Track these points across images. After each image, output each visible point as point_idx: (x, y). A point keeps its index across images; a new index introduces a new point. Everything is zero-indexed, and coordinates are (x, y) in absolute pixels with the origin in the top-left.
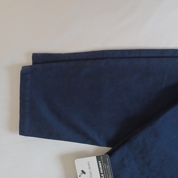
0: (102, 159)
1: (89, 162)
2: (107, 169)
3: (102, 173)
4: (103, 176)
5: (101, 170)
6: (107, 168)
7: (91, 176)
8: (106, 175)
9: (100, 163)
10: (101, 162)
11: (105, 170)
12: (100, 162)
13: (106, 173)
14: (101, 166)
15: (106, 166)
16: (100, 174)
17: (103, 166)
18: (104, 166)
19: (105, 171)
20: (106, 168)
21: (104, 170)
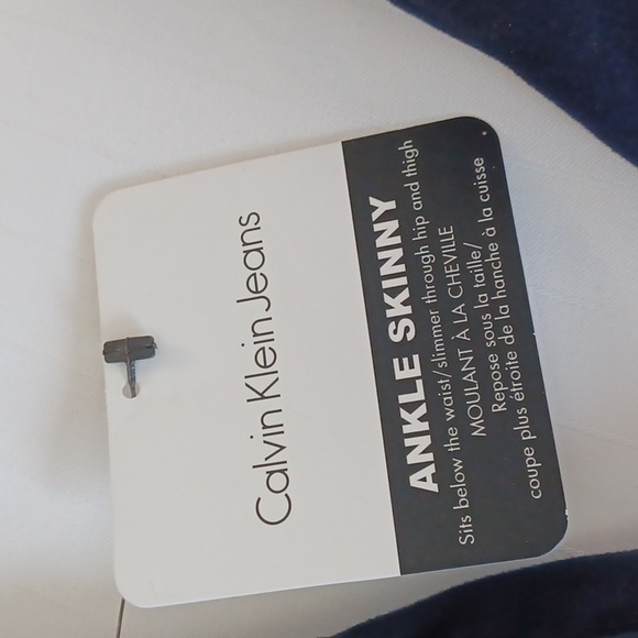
0: (410, 172)
1: (250, 221)
2: (470, 297)
3: (404, 349)
4: (409, 386)
5: (397, 306)
6: (467, 277)
7: (260, 384)
8: (454, 366)
9: (386, 217)
10: (403, 214)
11: (444, 305)
12: (382, 206)
13: (451, 347)
14: (391, 262)
15: (463, 255)
16: (384, 352)
17: (423, 252)
18: (435, 250)
19: (447, 318)
20: (452, 273)
21: (429, 299)
